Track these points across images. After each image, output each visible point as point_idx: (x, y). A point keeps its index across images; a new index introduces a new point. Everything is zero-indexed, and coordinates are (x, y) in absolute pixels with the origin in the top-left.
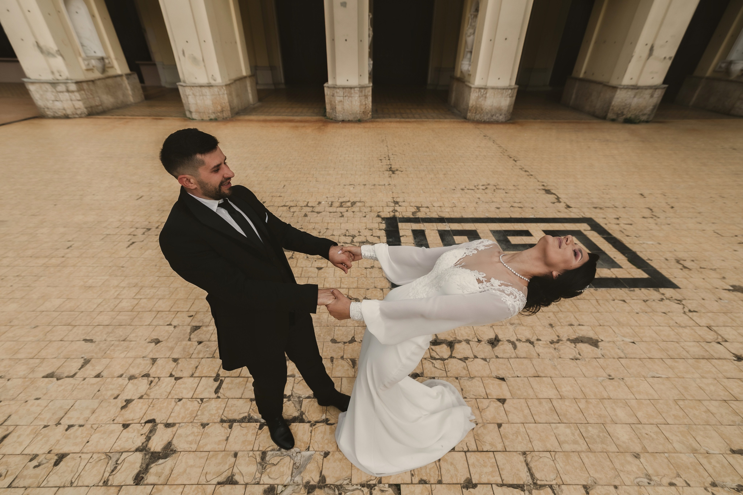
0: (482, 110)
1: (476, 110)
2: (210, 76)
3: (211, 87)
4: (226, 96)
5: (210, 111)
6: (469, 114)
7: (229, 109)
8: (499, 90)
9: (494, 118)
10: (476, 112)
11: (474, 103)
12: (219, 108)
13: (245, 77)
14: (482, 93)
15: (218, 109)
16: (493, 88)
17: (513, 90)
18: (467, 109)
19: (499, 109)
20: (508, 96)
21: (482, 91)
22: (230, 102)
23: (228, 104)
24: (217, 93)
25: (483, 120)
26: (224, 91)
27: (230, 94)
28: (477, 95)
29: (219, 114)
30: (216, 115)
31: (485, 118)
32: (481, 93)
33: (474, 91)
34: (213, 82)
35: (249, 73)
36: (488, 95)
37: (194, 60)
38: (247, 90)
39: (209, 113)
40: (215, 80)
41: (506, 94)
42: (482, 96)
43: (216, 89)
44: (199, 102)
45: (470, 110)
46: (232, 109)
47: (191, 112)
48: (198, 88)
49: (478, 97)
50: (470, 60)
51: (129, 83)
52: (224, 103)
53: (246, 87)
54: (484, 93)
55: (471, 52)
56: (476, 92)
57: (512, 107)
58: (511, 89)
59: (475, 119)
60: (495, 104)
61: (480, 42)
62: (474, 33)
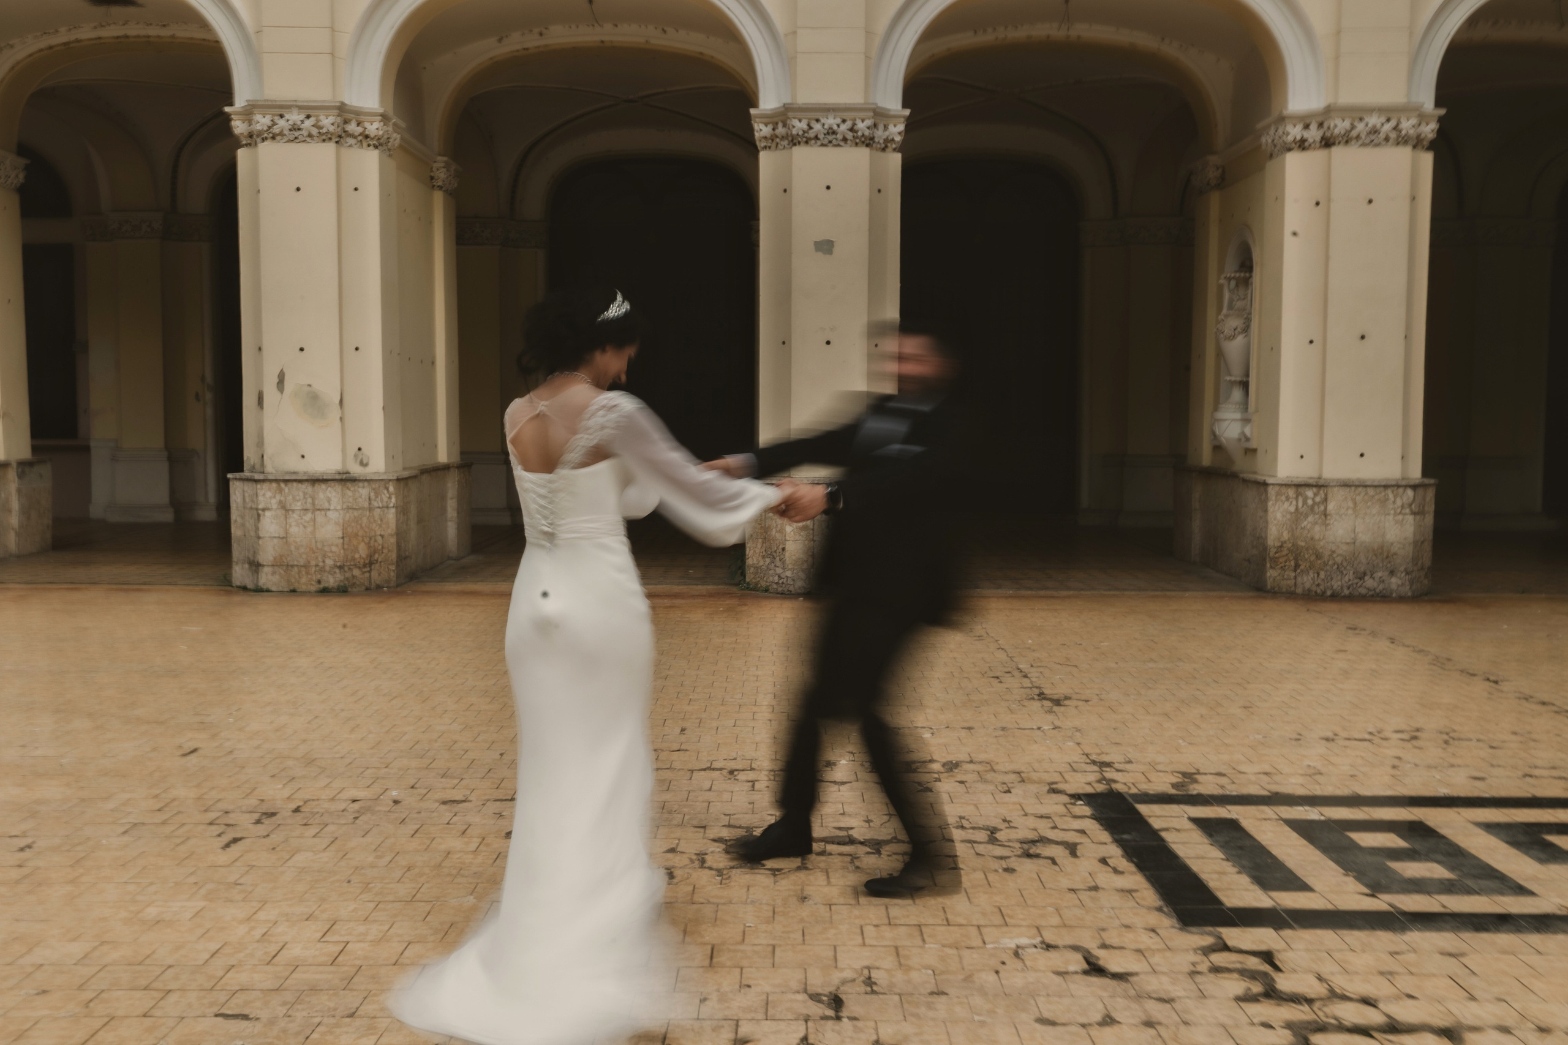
0: (1318, 556)
1: (1296, 559)
2: (352, 450)
3: (349, 484)
4: (391, 515)
5: (329, 562)
6: (1271, 574)
7: (394, 556)
8: (1371, 491)
9: (1369, 582)
10: (1297, 566)
11: (1286, 536)
12: (363, 552)
13: (446, 468)
14: (1310, 502)
15: (357, 556)
16: (1346, 485)
17: (1420, 491)
18: (1262, 557)
19: (1382, 555)
20: (1407, 511)
21: (1310, 493)
22: (400, 535)
23: (393, 540)
24: (366, 505)
25: (1329, 593)
26: (390, 497)
27: (402, 510)
28: (1292, 509)
29: (356, 572)
30: (348, 575)
31: (1336, 584)
32: (1305, 502)
33: (1278, 494)
34: (356, 470)
35: (456, 459)
36: (1331, 506)
37: (313, 401)
38: (443, 510)
39: (322, 570)
40: (363, 464)
41: (1399, 502)
42: (1312, 508)
43: (364, 491)
44: (294, 530)
45: (1275, 560)
46: (401, 559)
47: (255, 566)
48: (307, 488)
49: (1298, 515)
50: (1245, 405)
51: (19, 491)
52: (382, 536)
53: (443, 498)
54: (1318, 499)
55: (1245, 385)
56: (1288, 498)
57: (1428, 547)
58: (1414, 487)
59: (1299, 591)
60: (1365, 537)
61: (1275, 350)
62: (1246, 329)
